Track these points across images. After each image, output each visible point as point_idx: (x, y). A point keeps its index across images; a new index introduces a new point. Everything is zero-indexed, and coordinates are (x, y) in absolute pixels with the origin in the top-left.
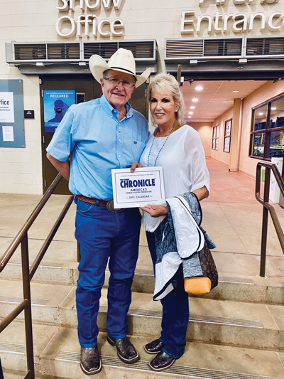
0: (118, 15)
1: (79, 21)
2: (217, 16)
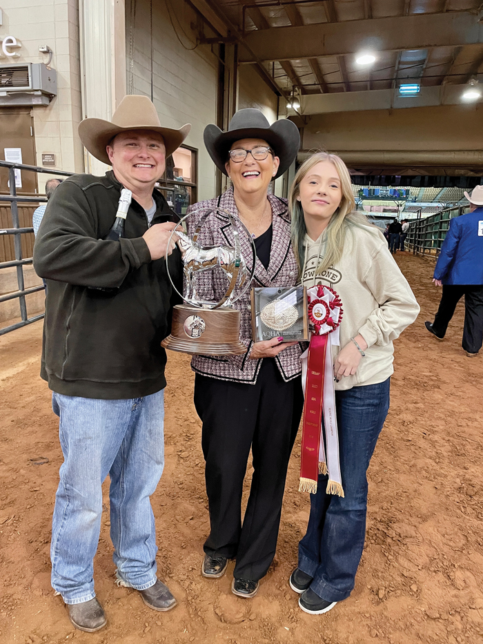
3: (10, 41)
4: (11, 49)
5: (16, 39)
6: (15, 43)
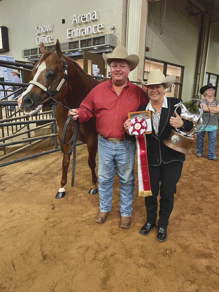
0: (52, 34)
1: (41, 38)
2: (77, 30)
3: (100, 26)
4: (101, 29)
5: (102, 25)
6: (102, 27)
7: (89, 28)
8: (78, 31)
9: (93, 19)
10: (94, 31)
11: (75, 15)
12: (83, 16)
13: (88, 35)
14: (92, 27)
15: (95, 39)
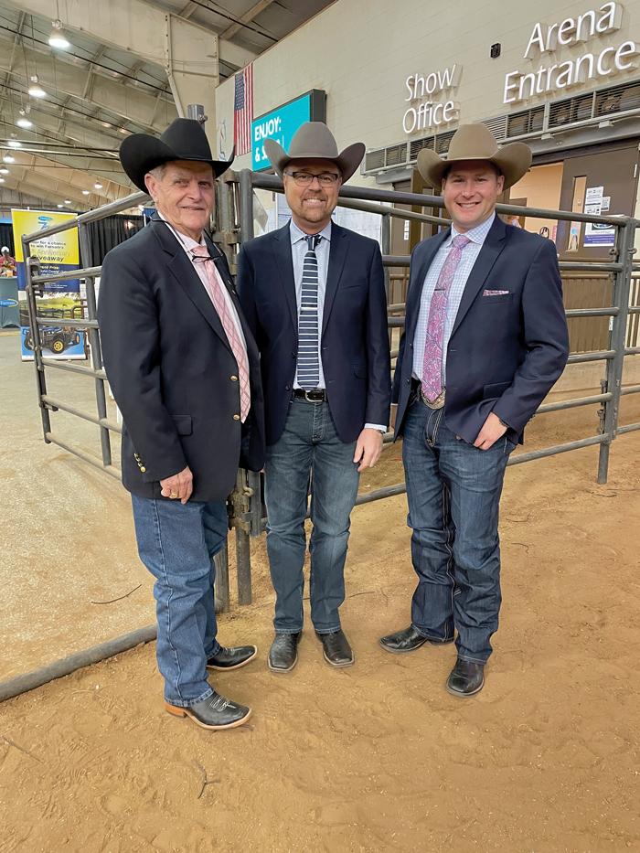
2: (540, 72)
5: (636, 44)
6: (633, 50)
7: (586, 62)
8: (545, 74)
9: (602, 27)
10: (603, 69)
11: (538, 25)
12: (568, 24)
13: (579, 85)
14: (596, 57)
15: (603, 94)
